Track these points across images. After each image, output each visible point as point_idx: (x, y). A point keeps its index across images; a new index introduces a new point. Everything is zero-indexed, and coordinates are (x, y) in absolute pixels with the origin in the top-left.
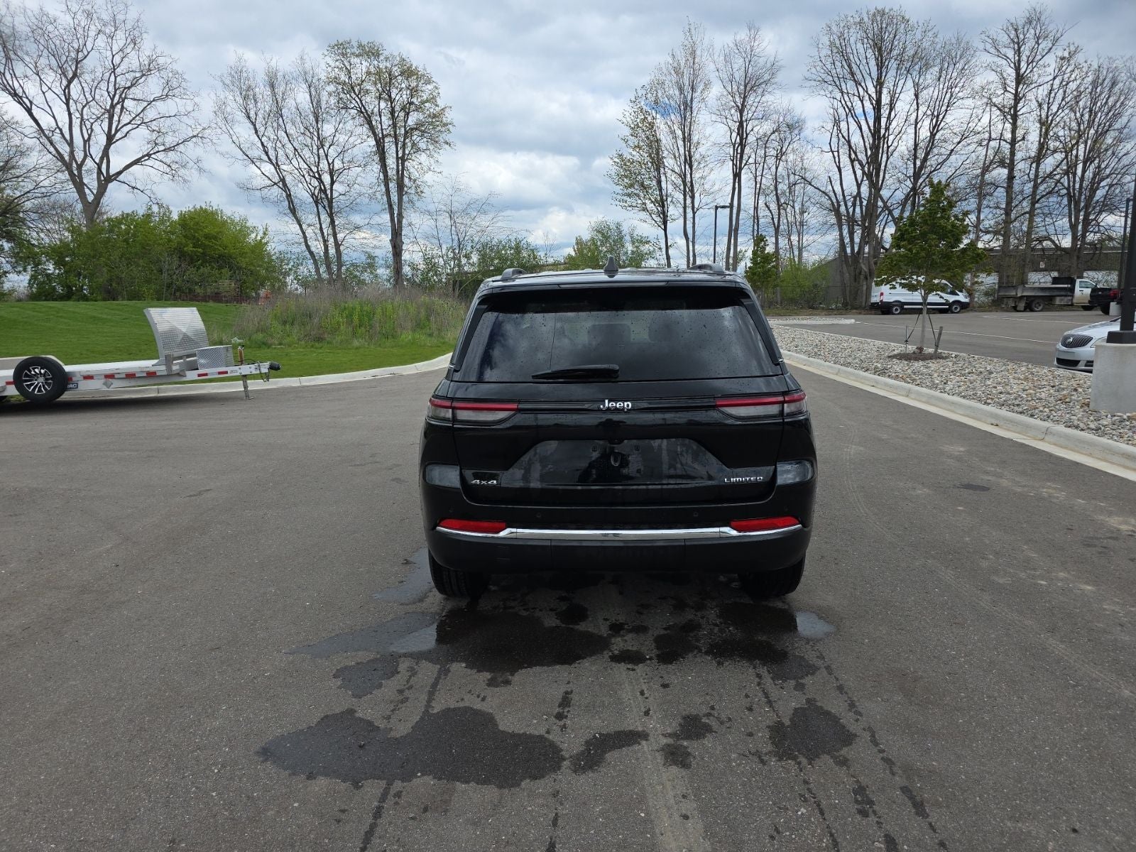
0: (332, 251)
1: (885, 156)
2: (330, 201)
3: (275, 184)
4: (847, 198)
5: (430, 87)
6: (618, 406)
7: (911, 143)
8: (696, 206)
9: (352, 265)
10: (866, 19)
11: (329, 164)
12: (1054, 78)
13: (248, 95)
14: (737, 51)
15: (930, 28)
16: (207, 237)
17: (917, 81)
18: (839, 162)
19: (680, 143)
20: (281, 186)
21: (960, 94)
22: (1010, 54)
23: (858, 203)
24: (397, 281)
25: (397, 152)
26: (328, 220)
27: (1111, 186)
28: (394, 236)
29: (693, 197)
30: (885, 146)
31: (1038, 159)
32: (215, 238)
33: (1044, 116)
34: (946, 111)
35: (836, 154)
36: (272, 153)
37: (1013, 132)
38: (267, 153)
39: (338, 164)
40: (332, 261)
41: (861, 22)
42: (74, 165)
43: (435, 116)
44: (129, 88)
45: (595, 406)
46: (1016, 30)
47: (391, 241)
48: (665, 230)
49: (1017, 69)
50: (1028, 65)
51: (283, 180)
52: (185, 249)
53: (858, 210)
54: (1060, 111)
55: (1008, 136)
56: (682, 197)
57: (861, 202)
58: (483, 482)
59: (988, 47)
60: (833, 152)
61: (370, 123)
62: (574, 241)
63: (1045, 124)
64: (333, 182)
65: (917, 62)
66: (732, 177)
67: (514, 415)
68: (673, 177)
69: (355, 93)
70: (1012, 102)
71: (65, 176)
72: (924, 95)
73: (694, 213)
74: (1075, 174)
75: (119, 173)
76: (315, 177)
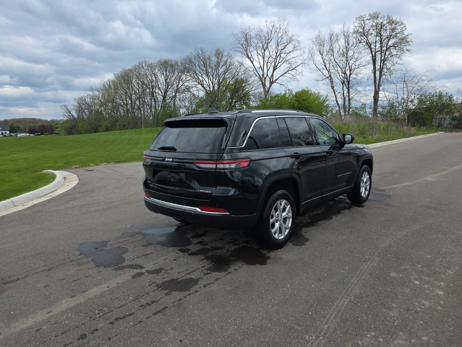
0: (347, 103)
2: (349, 82)
3: (327, 78)
5: (402, 26)
9: (355, 108)
11: (349, 67)
13: (321, 44)
16: (303, 100)
20: (329, 78)
24: (374, 114)
25: (381, 57)
26: (347, 90)
28: (375, 95)
32: (306, 100)
36: (328, 66)
38: (325, 66)
39: (353, 67)
40: (346, 107)
42: (263, 78)
43: (403, 39)
44: (283, 49)
47: (373, 96)
51: (330, 76)
52: (295, 105)
61: (370, 47)
64: (350, 74)
69: (365, 36)
71: (260, 83)
75: (277, 79)
76: (343, 73)
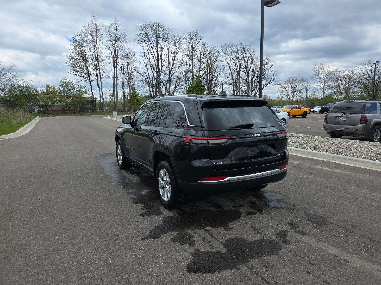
1: (161, 66)
4: (150, 78)
6: (257, 135)
7: (168, 63)
8: (101, 77)
10: (152, 24)
12: (201, 50)
14: (112, 27)
15: (170, 30)
17: (168, 45)
18: (147, 67)
19: (94, 54)
21: (179, 51)
22: (190, 41)
23: (154, 80)
27: (215, 80)
29: (100, 73)
30: (161, 63)
31: (199, 71)
33: (199, 60)
34: (176, 55)
35: (146, 64)
37: (192, 63)
41: (150, 25)
45: (251, 136)
46: (191, 35)
48: (91, 84)
49: (192, 46)
50: (194, 45)
53: (154, 81)
54: (203, 59)
55: (191, 64)
56: (96, 73)
57: (155, 80)
58: (218, 163)
59: (184, 38)
60: (145, 63)
62: (46, 86)
63: (200, 62)
65: (167, 39)
66: (113, 68)
67: (229, 140)
68: (92, 66)
70: (191, 55)
72: (170, 49)
73: (101, 79)
74: (207, 76)
